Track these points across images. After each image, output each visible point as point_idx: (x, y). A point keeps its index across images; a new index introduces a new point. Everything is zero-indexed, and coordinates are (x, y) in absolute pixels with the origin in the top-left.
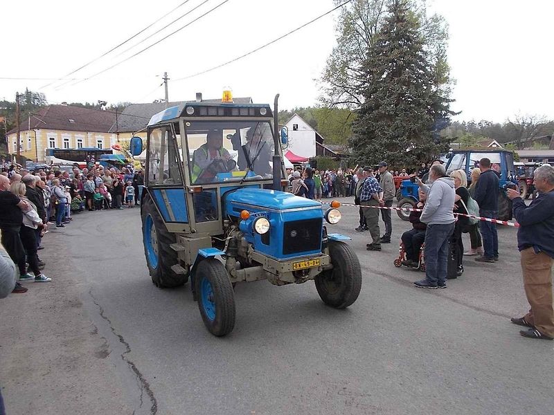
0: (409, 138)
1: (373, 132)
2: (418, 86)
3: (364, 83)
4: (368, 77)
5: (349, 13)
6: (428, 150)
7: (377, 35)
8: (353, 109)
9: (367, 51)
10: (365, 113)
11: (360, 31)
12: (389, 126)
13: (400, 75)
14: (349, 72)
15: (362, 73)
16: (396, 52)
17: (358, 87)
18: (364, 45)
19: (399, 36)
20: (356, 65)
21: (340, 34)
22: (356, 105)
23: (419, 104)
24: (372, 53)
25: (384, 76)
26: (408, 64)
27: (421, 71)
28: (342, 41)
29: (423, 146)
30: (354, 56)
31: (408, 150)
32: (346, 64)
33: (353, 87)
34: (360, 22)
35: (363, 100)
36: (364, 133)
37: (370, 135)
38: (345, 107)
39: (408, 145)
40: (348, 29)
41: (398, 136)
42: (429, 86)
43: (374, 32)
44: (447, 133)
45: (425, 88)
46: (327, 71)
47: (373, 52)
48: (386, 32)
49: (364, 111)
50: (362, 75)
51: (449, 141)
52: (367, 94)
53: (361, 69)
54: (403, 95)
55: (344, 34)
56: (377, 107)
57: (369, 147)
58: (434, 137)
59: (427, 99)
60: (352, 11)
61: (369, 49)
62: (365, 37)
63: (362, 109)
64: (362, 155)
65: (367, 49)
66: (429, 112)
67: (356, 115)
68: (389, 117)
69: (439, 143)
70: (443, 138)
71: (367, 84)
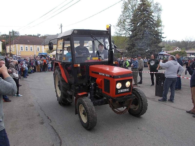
0: (147, 46)
2: (150, 28)
3: (131, 27)
4: (133, 25)
5: (126, 2)
6: (154, 51)
7: (136, 10)
8: (127, 36)
9: (132, 16)
10: (131, 38)
11: (130, 9)
12: (140, 42)
13: (144, 24)
14: (126, 23)
15: (131, 23)
16: (143, 16)
17: (129, 28)
18: (131, 14)
19: (144, 10)
20: (129, 21)
21: (123, 10)
22: (128, 35)
23: (151, 34)
24: (134, 16)
25: (138, 24)
26: (147, 20)
27: (152, 23)
28: (124, 12)
29: (152, 49)
30: (128, 17)
31: (147, 51)
32: (125, 20)
33: (127, 29)
34: (130, 5)
35: (131, 33)
36: (131, 45)
37: (133, 45)
39: (147, 49)
40: (126, 8)
41: (144, 46)
43: (135, 9)
44: (161, 44)
45: (153, 28)
46: (118, 23)
48: (139, 9)
50: (131, 24)
51: (162, 47)
52: (132, 31)
53: (130, 22)
54: (145, 31)
55: (124, 10)
56: (136, 35)
57: (133, 50)
58: (156, 46)
59: (154, 33)
60: (127, 1)
61: (133, 15)
62: (131, 11)
63: (130, 36)
64: (131, 52)
65: (132, 15)
66: (155, 37)
67: (128, 39)
68: (140, 39)
69: (158, 48)
70: (159, 46)
71: (132, 27)
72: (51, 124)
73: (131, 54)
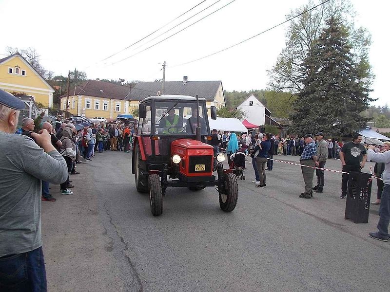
0: (336, 116)
1: (308, 110)
2: (345, 78)
3: (304, 74)
4: (308, 70)
5: (296, 25)
6: (350, 126)
7: (316, 41)
8: (294, 93)
9: (308, 52)
10: (303, 96)
11: (303, 38)
12: (321, 106)
13: (332, 70)
14: (293, 66)
15: (303, 67)
16: (329, 53)
17: (300, 77)
18: (306, 48)
19: (332, 42)
20: (299, 61)
21: (288, 39)
22: (297, 90)
23: (345, 92)
24: (311, 53)
25: (319, 70)
26: (338, 62)
27: (348, 68)
28: (290, 45)
29: (346, 123)
30: (298, 55)
31: (334, 125)
32: (291, 60)
33: (296, 77)
34: (303, 31)
35: (302, 86)
36: (301, 111)
37: (306, 112)
38: (288, 91)
39: (335, 121)
40: (295, 36)
41: (327, 114)
42: (353, 79)
43: (313, 38)
44: (366, 114)
45: (350, 80)
46: (278, 65)
47: (313, 52)
48: (323, 39)
49: (302, 95)
50: (303, 69)
51: (366, 120)
52: (306, 82)
53: (302, 65)
54: (333, 84)
55: (291, 39)
56: (313, 92)
57: (304, 120)
58: (355, 116)
59: (351, 88)
60: (298, 23)
61: (309, 50)
62: (306, 42)
63: (301, 93)
64: (299, 126)
66: (353, 98)
67: (296, 97)
68: (322, 100)
69: (359, 121)
70: (362, 118)
71: (306, 75)
72: (127, 253)
73: (300, 128)
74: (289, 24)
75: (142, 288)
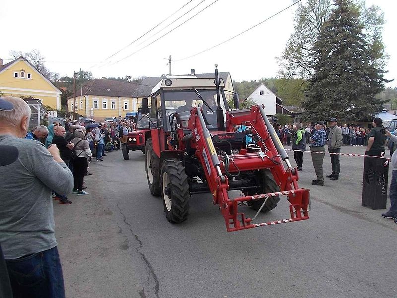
0: (350, 100)
1: (321, 96)
2: (358, 61)
3: (315, 59)
4: (318, 54)
5: (304, 8)
6: (365, 110)
7: (325, 23)
8: (306, 79)
9: (318, 36)
10: (315, 82)
11: (312, 20)
12: (334, 91)
13: (343, 52)
14: (304, 51)
15: (314, 51)
16: (340, 35)
17: (310, 62)
18: (315, 31)
19: (343, 23)
20: (309, 46)
21: (297, 24)
22: (308, 76)
23: (359, 75)
24: (321, 37)
25: (331, 54)
26: (350, 44)
27: (360, 49)
28: (298, 29)
29: (361, 107)
30: (308, 39)
31: (348, 110)
32: (301, 46)
33: (306, 62)
34: (312, 14)
35: (313, 72)
36: (314, 97)
37: (319, 98)
38: (299, 77)
39: (349, 106)
40: (303, 19)
41: (341, 99)
42: (367, 61)
43: (323, 21)
44: (381, 96)
45: (363, 62)
46: (287, 51)
47: (323, 36)
48: (333, 21)
49: (314, 80)
50: (314, 53)
51: (382, 103)
52: (317, 67)
53: (313, 49)
54: (345, 68)
55: (300, 23)
56: (325, 77)
57: (318, 107)
58: (370, 99)
59: (365, 71)
60: (306, 6)
61: (319, 34)
62: (316, 25)
63: (312, 79)
64: (312, 113)
65: (317, 33)
66: (367, 81)
67: (308, 84)
68: (334, 84)
69: (374, 104)
70: (377, 100)
71: (317, 60)
72: (142, 250)
73: (314, 115)
74: (296, 7)
75: (158, 284)
